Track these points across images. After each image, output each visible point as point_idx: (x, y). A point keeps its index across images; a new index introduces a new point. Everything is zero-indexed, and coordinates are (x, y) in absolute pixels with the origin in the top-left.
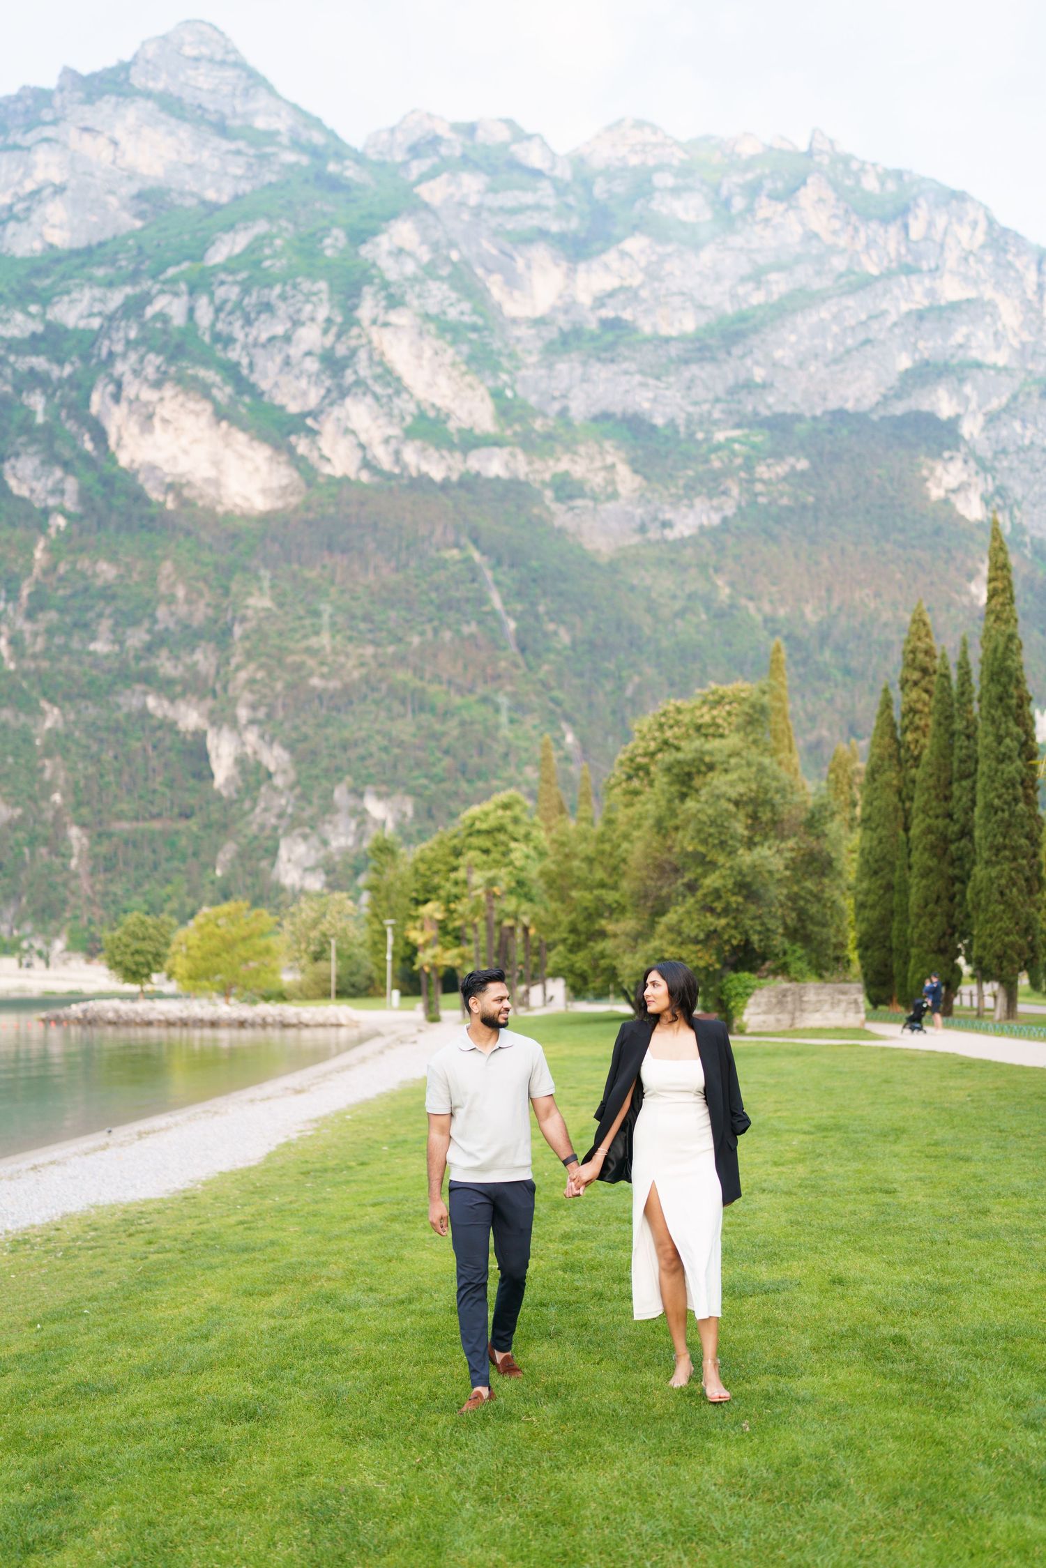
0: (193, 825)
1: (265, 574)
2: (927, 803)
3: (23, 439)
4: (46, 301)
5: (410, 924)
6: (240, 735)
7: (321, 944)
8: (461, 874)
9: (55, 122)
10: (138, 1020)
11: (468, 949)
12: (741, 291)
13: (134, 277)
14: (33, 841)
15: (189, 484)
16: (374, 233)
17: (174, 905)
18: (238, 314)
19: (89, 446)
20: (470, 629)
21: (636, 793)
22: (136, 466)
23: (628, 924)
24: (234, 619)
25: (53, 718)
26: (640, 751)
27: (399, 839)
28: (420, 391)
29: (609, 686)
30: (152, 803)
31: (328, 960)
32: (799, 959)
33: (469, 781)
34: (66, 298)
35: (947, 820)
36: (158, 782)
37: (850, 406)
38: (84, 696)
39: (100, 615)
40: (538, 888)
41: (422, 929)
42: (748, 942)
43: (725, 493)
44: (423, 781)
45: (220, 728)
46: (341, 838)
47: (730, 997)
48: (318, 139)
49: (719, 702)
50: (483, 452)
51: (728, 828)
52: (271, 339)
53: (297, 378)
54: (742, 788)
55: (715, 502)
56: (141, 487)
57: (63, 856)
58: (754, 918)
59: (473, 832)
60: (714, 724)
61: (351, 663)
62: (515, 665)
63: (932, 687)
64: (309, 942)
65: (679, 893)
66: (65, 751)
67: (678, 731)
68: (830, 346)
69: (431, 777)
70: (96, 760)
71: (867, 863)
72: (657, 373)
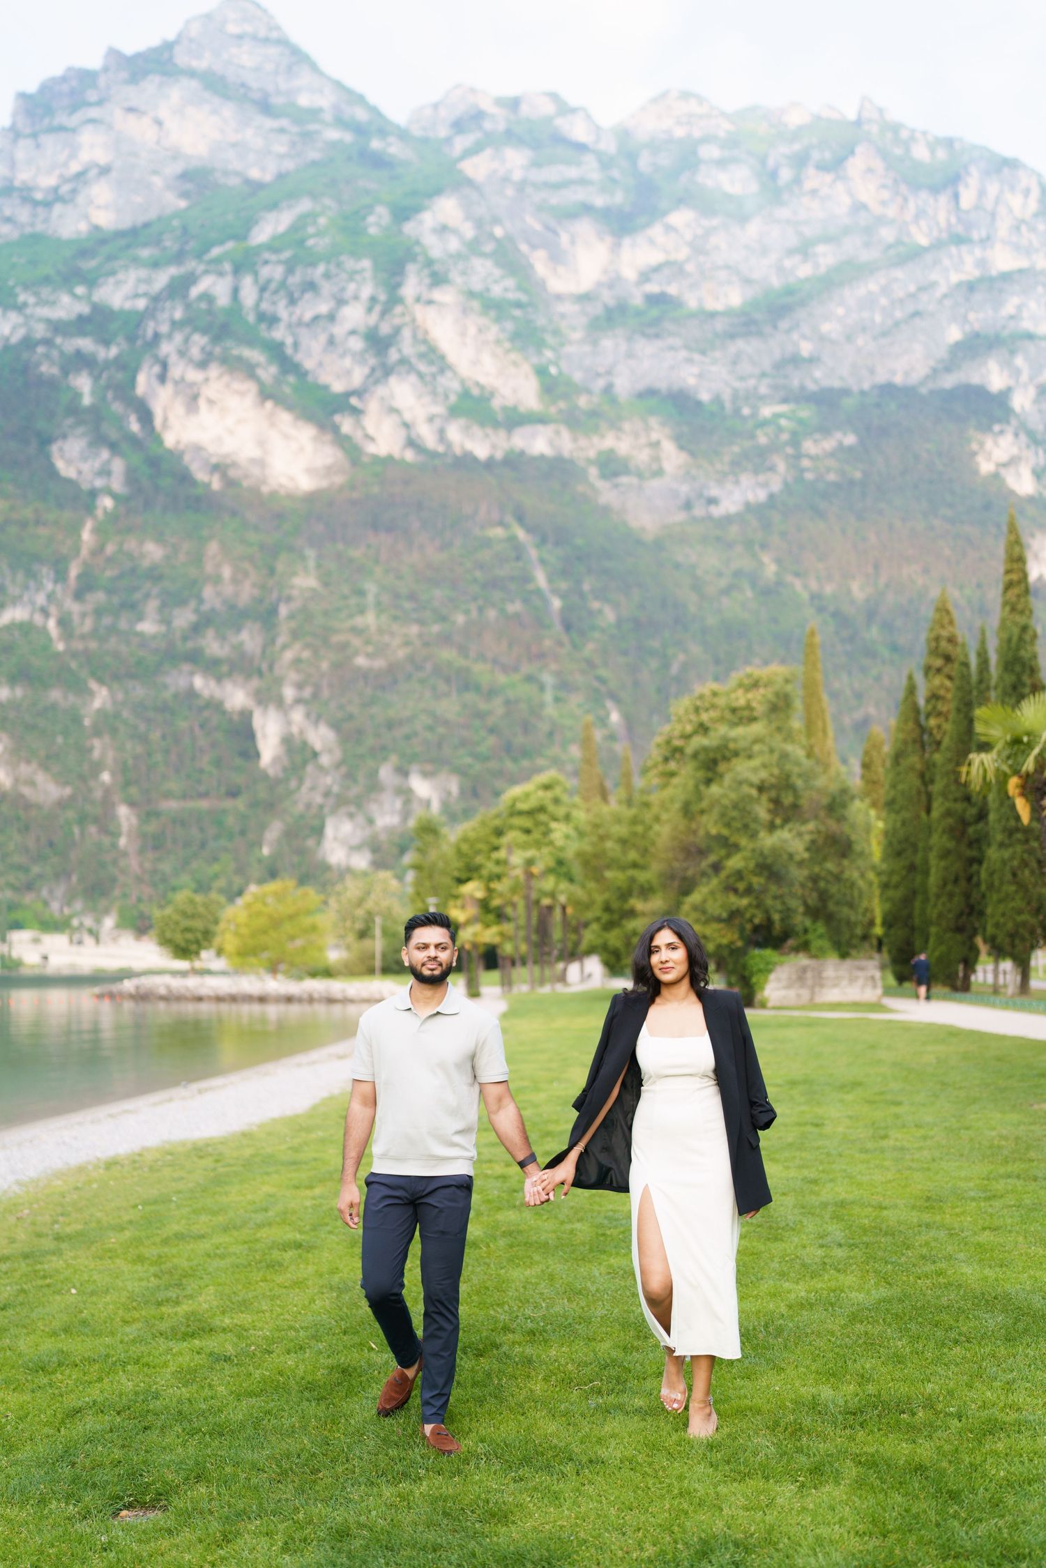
0: (240, 804)
1: (311, 553)
2: (947, 786)
3: (70, 421)
4: (91, 282)
5: (451, 903)
6: (286, 714)
7: (367, 922)
8: (502, 854)
9: (100, 103)
10: (188, 994)
11: (508, 928)
12: (788, 263)
13: (179, 258)
14: (83, 819)
15: (234, 464)
16: (418, 209)
17: (221, 883)
18: (282, 293)
19: (135, 426)
20: (515, 607)
21: (672, 774)
22: (181, 447)
23: (657, 903)
24: (279, 600)
25: (101, 698)
26: (677, 733)
27: (443, 819)
28: (465, 369)
29: (654, 664)
30: (199, 782)
31: (373, 937)
32: (821, 937)
33: (515, 760)
34: (111, 280)
35: (965, 804)
36: (205, 762)
37: (898, 379)
38: (132, 676)
39: (147, 596)
40: (577, 870)
41: (463, 907)
42: (769, 922)
43: (772, 469)
44: (468, 760)
45: (266, 707)
46: (387, 817)
47: (752, 974)
48: (361, 115)
49: (755, 685)
50: (527, 430)
51: (749, 813)
52: (316, 318)
53: (343, 356)
54: (763, 774)
55: (761, 478)
56: (187, 469)
57: (112, 834)
58: (775, 898)
59: (514, 812)
60: (749, 707)
61: (396, 642)
62: (560, 644)
63: (953, 674)
64: (354, 920)
65: (704, 874)
66: (114, 731)
67: (713, 714)
68: (878, 318)
69: (476, 756)
70: (144, 739)
71: (890, 844)
72: (703, 348)
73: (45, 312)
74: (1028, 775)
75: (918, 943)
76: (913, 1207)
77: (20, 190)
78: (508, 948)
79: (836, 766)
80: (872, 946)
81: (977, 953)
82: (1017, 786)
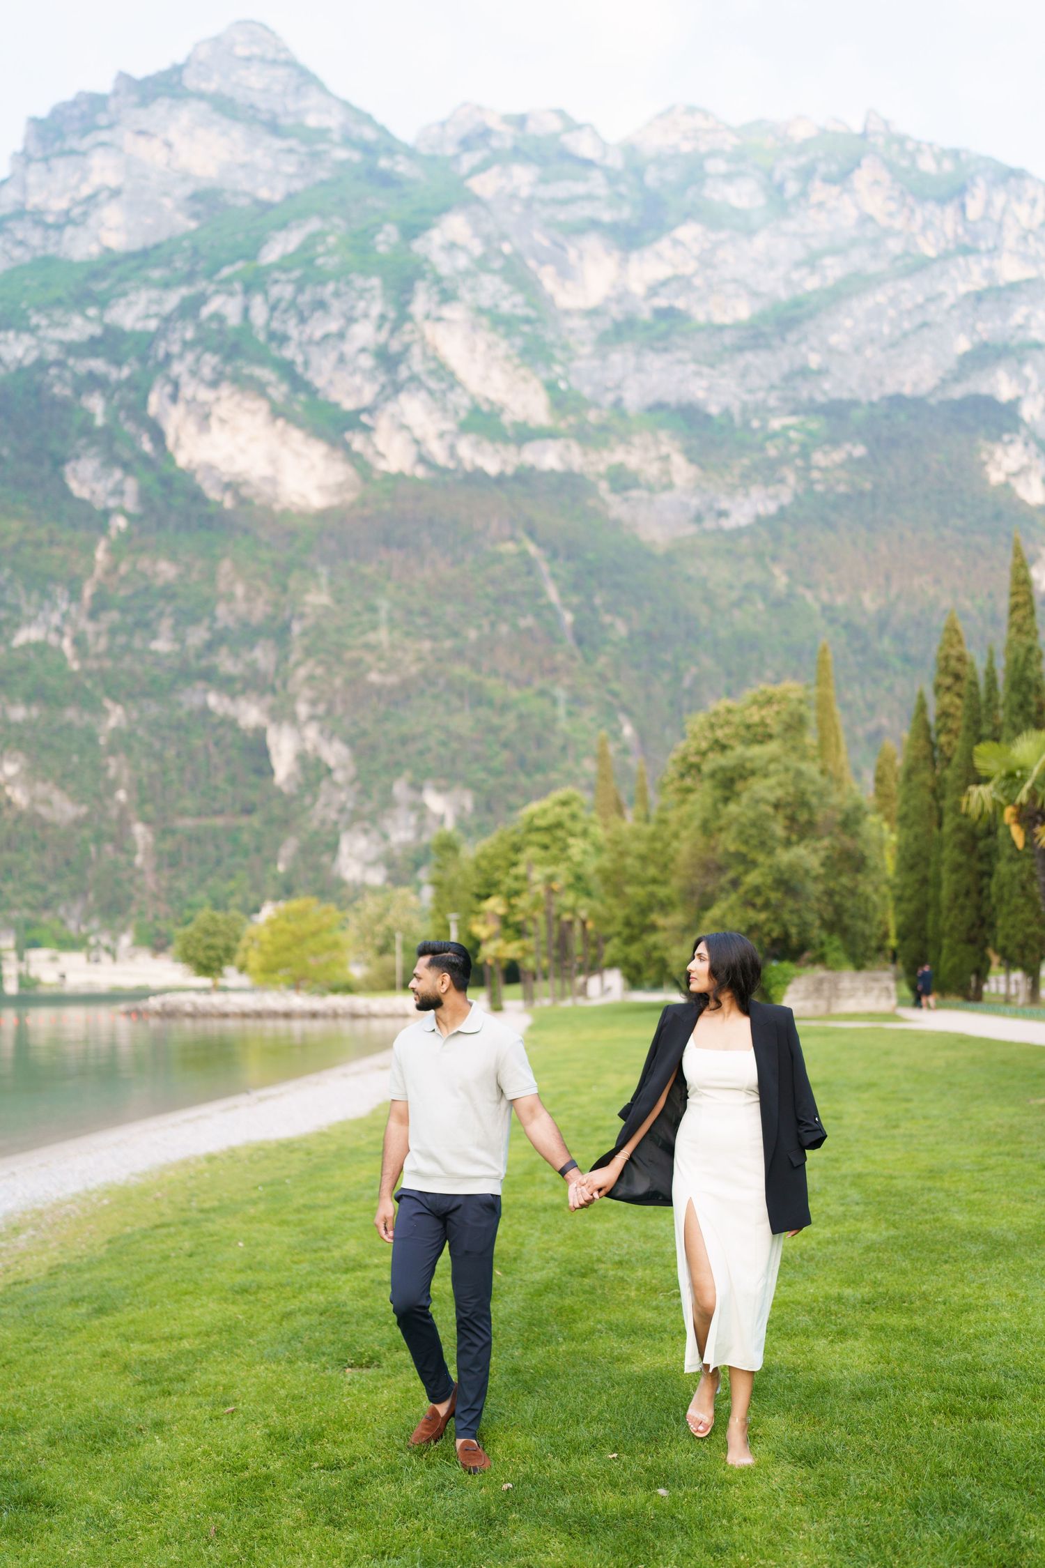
0: (255, 821)
1: (323, 570)
3: (83, 442)
4: (103, 303)
5: (473, 919)
6: (300, 730)
7: (386, 937)
8: (521, 870)
9: (110, 126)
10: (213, 1011)
11: (529, 942)
12: (795, 276)
13: (189, 278)
14: (99, 838)
15: (246, 483)
16: (426, 227)
17: (237, 900)
18: (292, 312)
19: (147, 446)
20: (527, 622)
21: (689, 791)
22: (193, 466)
23: (677, 918)
24: (292, 617)
25: (116, 716)
26: (692, 750)
27: (459, 835)
28: (474, 385)
29: (666, 677)
30: (214, 799)
31: (393, 953)
32: (837, 949)
33: (529, 774)
34: (123, 301)
36: (220, 779)
37: (907, 390)
38: (147, 695)
39: (161, 615)
40: (595, 883)
41: (485, 923)
42: (786, 936)
43: (782, 481)
44: (482, 775)
45: (280, 724)
46: (402, 833)
47: (770, 986)
48: (369, 134)
49: (769, 701)
50: (536, 445)
51: (766, 830)
52: (326, 337)
53: (353, 374)
54: (779, 793)
55: (772, 490)
56: (199, 488)
57: (128, 852)
58: (792, 912)
59: (532, 829)
60: (763, 724)
61: (409, 658)
62: (572, 658)
63: (964, 692)
64: (374, 935)
65: (722, 889)
66: (129, 750)
67: (728, 730)
68: (886, 330)
69: (489, 771)
70: (159, 757)
71: (903, 858)
72: (711, 361)
73: (58, 334)
74: (1021, 805)
75: (931, 955)
76: (919, 1177)
77: (32, 213)
78: (530, 963)
79: (851, 784)
80: (886, 958)
81: (988, 963)
82: (1012, 815)
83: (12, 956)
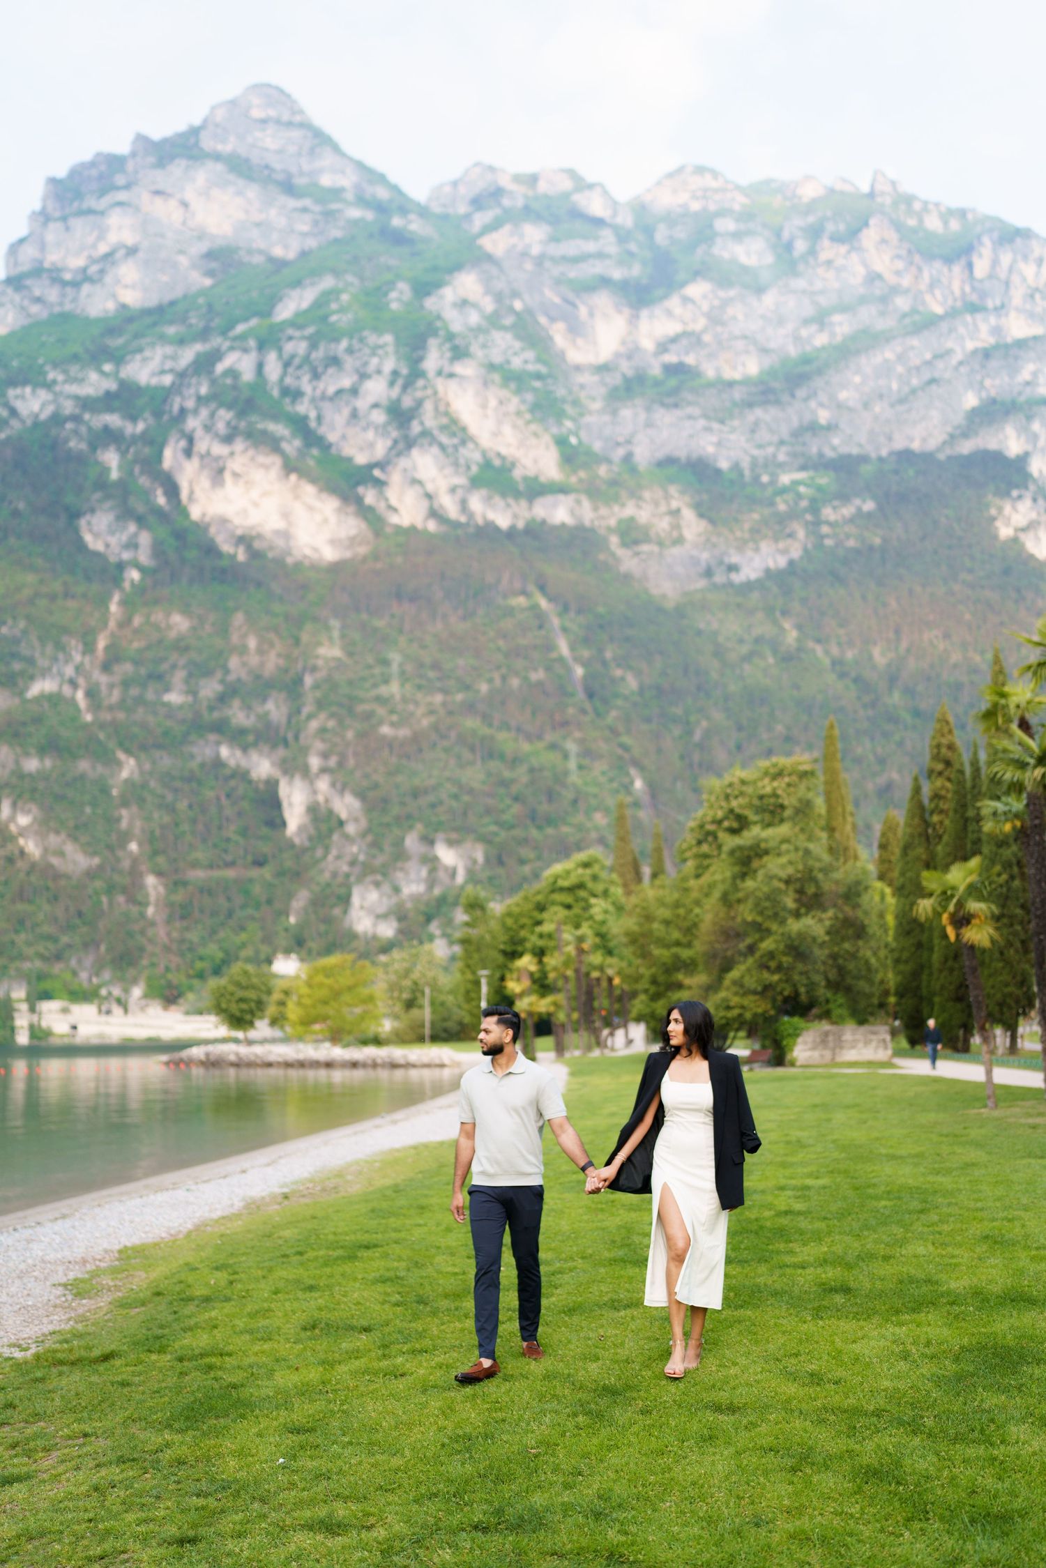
0: (267, 873)
1: (335, 623)
3: (98, 495)
4: (119, 359)
5: (506, 975)
6: (312, 783)
7: (413, 991)
8: (547, 928)
9: (127, 187)
11: (560, 998)
12: (804, 333)
13: (204, 335)
14: (111, 889)
15: (259, 536)
16: (439, 285)
17: (248, 952)
18: (306, 368)
19: (161, 500)
20: (538, 675)
22: (207, 519)
23: (700, 978)
24: (304, 669)
25: (128, 768)
26: (709, 819)
27: (476, 889)
28: (485, 440)
29: (677, 731)
30: (226, 851)
31: (421, 1007)
32: (840, 1006)
33: (539, 828)
34: (138, 357)
36: (231, 831)
37: (916, 446)
38: (159, 746)
39: (174, 667)
40: (621, 944)
41: (518, 980)
42: (797, 994)
43: (791, 535)
44: (493, 828)
45: (292, 777)
46: (413, 886)
47: (783, 1038)
48: (382, 194)
49: (779, 774)
50: (548, 499)
51: (778, 903)
52: (339, 392)
53: (365, 429)
54: (790, 870)
55: (781, 545)
56: (212, 541)
57: (140, 904)
58: (801, 973)
59: (555, 889)
60: (775, 795)
61: (420, 711)
62: (583, 711)
63: (953, 776)
64: (401, 990)
65: (741, 954)
66: (141, 801)
67: (742, 801)
68: (895, 386)
69: (501, 824)
70: (171, 809)
72: (721, 416)
73: (73, 389)
74: (952, 912)
75: (926, 1011)
77: (49, 271)
78: (561, 1017)
79: (857, 850)
80: (886, 1014)
82: (947, 918)
83: (24, 1007)
